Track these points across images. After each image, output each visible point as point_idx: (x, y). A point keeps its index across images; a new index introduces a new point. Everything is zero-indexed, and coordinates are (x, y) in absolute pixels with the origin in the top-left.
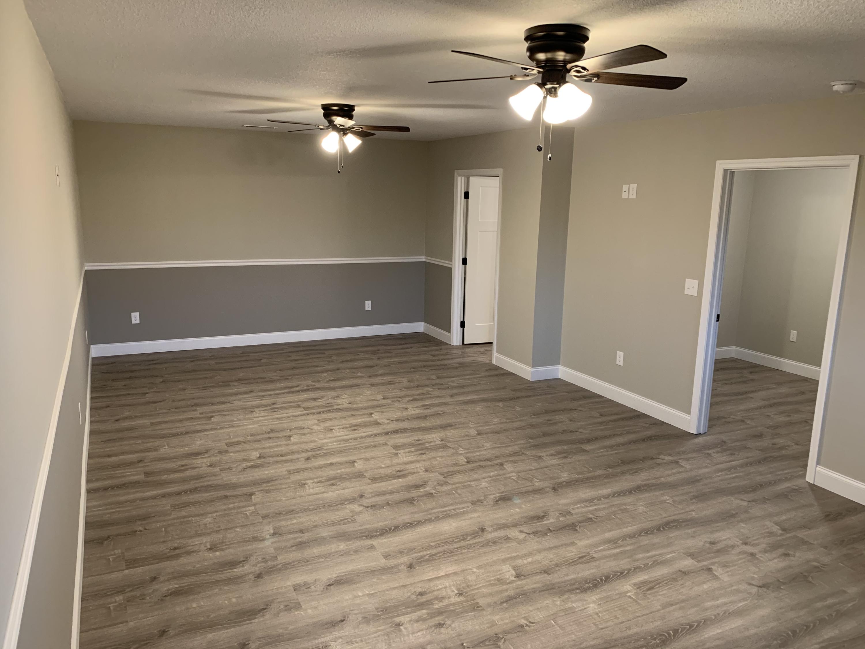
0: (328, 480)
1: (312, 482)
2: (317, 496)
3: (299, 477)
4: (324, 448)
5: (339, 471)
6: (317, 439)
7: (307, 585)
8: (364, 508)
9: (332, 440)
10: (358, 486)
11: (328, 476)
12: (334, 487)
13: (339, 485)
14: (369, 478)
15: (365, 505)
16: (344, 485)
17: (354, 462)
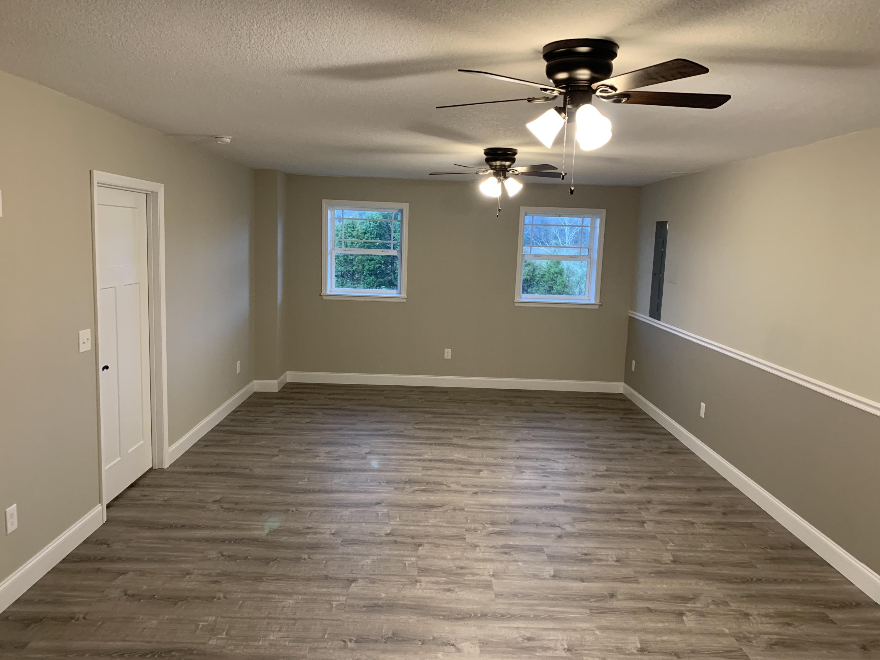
0: (590, 561)
1: (609, 562)
2: (604, 546)
3: (625, 571)
4: (588, 611)
5: (575, 568)
6: (597, 632)
7: (616, 492)
8: (561, 527)
9: (573, 625)
10: (559, 548)
11: (590, 566)
12: (585, 552)
13: (579, 553)
14: (544, 553)
15: (560, 529)
16: (574, 551)
17: (554, 577)
